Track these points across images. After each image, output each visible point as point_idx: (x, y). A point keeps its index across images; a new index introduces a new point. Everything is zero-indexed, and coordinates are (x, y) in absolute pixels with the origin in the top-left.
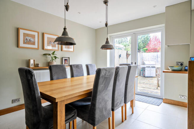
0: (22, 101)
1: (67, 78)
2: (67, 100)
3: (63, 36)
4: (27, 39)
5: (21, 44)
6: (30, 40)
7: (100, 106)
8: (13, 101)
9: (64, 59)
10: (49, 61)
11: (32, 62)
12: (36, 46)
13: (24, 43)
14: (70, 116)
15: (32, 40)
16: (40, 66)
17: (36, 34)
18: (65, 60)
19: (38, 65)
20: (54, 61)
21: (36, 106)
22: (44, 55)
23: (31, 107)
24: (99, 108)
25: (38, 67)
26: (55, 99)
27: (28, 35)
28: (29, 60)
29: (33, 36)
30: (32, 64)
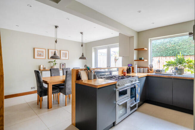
0: (36, 89)
1: (60, 75)
2: (53, 83)
3: (54, 56)
4: (39, 54)
5: (36, 57)
6: (41, 54)
7: (69, 87)
8: (32, 88)
9: (61, 64)
10: (52, 66)
11: (42, 66)
12: (44, 57)
13: (38, 56)
14: (55, 91)
15: (42, 54)
16: (46, 69)
17: (44, 50)
18: (63, 65)
19: (45, 68)
20: (55, 66)
21: (41, 85)
22: (49, 62)
23: (39, 85)
24: (68, 88)
25: (45, 69)
26: (47, 82)
27: (39, 51)
28: (40, 65)
29: (43, 52)
30: (42, 68)
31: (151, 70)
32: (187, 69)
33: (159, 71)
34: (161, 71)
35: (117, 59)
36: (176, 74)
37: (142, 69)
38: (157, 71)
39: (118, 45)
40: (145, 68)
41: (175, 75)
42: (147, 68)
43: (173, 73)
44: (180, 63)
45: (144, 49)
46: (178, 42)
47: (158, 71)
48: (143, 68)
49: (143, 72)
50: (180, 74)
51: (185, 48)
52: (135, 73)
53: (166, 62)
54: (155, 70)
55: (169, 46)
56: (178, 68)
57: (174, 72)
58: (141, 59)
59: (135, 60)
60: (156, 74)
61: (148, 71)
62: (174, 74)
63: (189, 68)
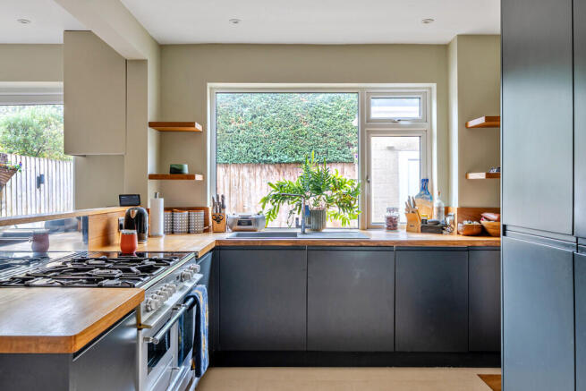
31: (218, 219)
32: (334, 209)
33: (249, 223)
34: (256, 220)
35: (14, 170)
36: (306, 231)
37: (181, 217)
38: (240, 223)
39: (57, 89)
40: (193, 214)
41: (304, 233)
42: (202, 212)
43: (298, 226)
44: (318, 190)
45: (192, 125)
46: (264, 115)
47: (245, 223)
48: (187, 212)
49: (185, 228)
50: (317, 230)
51: (284, 138)
52: (157, 236)
53: (271, 185)
54: (234, 219)
55: (238, 125)
56: (312, 207)
57: (300, 224)
58: (176, 172)
59: (152, 177)
60: (238, 235)
61: (206, 223)
62: (299, 231)
63: (340, 206)
